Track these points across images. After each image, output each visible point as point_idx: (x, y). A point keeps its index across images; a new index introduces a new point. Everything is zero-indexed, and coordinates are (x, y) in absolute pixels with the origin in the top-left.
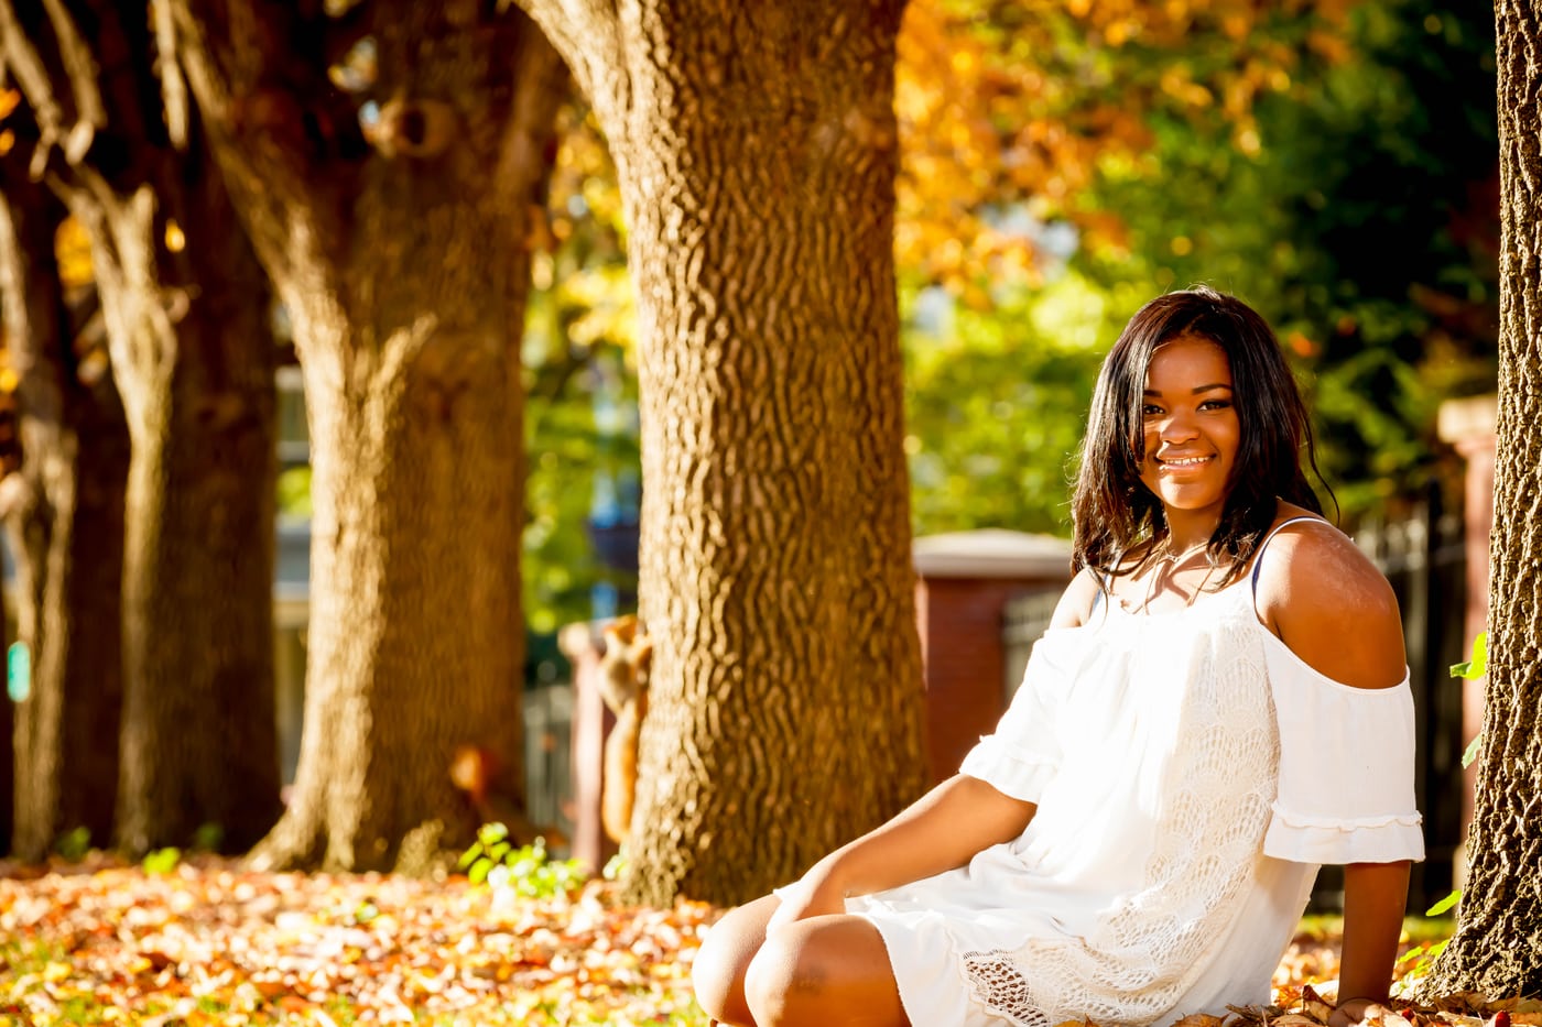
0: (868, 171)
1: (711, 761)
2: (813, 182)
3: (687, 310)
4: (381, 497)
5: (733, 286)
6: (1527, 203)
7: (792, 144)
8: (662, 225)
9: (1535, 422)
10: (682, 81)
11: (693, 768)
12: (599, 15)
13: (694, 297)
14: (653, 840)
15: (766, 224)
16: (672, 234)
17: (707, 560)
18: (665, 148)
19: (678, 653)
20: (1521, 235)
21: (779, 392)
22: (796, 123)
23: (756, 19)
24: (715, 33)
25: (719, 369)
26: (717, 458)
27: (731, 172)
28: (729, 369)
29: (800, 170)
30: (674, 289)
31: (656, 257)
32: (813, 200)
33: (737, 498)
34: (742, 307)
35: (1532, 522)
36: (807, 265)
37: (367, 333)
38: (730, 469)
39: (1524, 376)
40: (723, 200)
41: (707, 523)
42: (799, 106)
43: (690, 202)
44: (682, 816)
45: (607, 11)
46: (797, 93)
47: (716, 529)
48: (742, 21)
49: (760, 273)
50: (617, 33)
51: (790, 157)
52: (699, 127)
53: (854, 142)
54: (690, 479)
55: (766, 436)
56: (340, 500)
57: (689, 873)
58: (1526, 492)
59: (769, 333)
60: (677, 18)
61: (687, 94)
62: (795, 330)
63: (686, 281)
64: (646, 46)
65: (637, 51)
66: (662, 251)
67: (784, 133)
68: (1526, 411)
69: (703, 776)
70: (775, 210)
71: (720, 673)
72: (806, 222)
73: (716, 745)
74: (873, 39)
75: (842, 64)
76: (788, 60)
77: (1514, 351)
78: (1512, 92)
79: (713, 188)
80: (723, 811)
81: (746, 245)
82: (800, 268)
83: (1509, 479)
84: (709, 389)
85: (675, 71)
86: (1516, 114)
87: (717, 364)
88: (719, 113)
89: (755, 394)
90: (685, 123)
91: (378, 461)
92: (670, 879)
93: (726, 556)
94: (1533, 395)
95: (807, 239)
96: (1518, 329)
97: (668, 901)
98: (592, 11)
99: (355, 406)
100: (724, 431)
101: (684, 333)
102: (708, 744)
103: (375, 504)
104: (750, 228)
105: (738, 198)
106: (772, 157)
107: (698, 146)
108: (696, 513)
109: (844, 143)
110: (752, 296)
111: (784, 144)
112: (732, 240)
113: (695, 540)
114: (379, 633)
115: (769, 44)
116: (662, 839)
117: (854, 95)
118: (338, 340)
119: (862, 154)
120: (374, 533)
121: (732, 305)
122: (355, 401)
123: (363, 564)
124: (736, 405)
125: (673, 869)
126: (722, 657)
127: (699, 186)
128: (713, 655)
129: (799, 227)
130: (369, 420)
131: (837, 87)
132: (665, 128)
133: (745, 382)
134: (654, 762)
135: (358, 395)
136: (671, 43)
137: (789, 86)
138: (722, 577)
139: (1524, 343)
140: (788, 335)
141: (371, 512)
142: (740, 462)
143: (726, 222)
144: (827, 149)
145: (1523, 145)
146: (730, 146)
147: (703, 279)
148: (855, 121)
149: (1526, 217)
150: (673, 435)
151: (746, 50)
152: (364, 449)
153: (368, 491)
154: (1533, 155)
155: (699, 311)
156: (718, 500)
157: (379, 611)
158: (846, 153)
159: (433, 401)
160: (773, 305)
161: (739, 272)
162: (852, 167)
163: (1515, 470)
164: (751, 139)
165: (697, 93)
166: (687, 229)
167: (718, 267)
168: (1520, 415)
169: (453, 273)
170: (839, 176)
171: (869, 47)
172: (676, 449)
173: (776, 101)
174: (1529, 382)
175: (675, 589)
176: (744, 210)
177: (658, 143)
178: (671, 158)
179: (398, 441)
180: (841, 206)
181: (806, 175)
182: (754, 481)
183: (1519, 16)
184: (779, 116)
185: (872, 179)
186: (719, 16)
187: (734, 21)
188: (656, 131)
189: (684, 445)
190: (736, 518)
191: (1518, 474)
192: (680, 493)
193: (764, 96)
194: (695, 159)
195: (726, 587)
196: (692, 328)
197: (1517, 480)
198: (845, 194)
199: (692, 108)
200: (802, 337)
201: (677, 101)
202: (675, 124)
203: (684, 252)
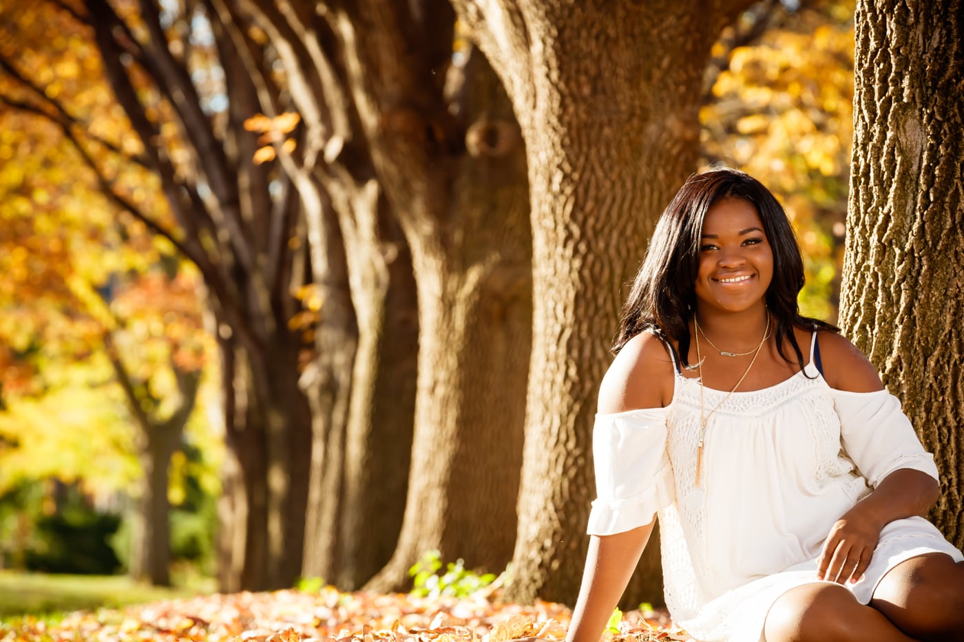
0: (679, 154)
1: (562, 515)
2: (644, 159)
3: (562, 234)
4: (460, 365)
5: (591, 221)
6: (865, 131)
7: (633, 135)
8: (550, 181)
9: (862, 269)
10: (566, 92)
11: (550, 519)
12: (519, 48)
13: (567, 227)
14: (525, 563)
15: (613, 184)
16: (556, 187)
17: (566, 389)
18: (554, 133)
19: (546, 446)
20: (861, 150)
21: (616, 287)
22: (635, 122)
23: (614, 55)
24: (588, 63)
25: (580, 272)
26: (576, 328)
27: (593, 151)
28: (586, 273)
29: (637, 150)
30: (555, 221)
31: (546, 201)
32: (644, 170)
33: (587, 353)
34: (596, 234)
35: (857, 333)
36: (638, 209)
37: (456, 263)
38: (584, 334)
39: (857, 241)
40: (588, 167)
41: (568, 368)
42: (638, 112)
43: (567, 167)
44: (543, 549)
45: (524, 47)
46: (637, 103)
47: (573, 371)
48: (605, 56)
49: (608, 214)
50: (529, 61)
51: (630, 143)
52: (575, 122)
53: (671, 135)
54: (559, 340)
55: (607, 315)
56: (436, 366)
57: (545, 585)
58: (854, 314)
59: (612, 251)
60: (565, 52)
61: (568, 101)
62: (628, 251)
63: (563, 216)
64: (545, 69)
65: (540, 71)
66: (550, 197)
67: (628, 128)
68: (857, 263)
69: (556, 524)
70: (620, 176)
71: (570, 461)
72: (639, 183)
73: (566, 506)
74: (686, 72)
75: (666, 87)
76: (633, 82)
77: (853, 225)
78: (861, 59)
79: (582, 160)
80: (567, 547)
81: (600, 195)
82: (634, 212)
83: (846, 306)
84: (573, 284)
85: (562, 85)
86: (862, 73)
87: (579, 269)
88: (588, 113)
89: (601, 288)
90: (566, 118)
91: (460, 343)
92: (533, 589)
93: (578, 388)
94: (862, 252)
95: (639, 194)
96: (856, 211)
97: (530, 600)
98: (515, 46)
99: (447, 308)
100: (581, 311)
101: (560, 249)
102: (560, 505)
103: (457, 369)
104: (603, 186)
105: (597, 166)
106: (620, 142)
107: (574, 133)
108: (562, 361)
109: (665, 135)
110: (603, 228)
111: (628, 134)
112: (592, 192)
113: (560, 378)
114: (455, 449)
115: (621, 71)
116: (531, 562)
117: (672, 106)
118: (439, 267)
119: (676, 142)
120: (455, 386)
121: (590, 233)
122: (448, 304)
123: (447, 405)
124: (589, 295)
125: (534, 581)
126: (572, 451)
127: (573, 158)
128: (566, 450)
129: (634, 186)
130: (455, 317)
131: (662, 100)
132: (554, 121)
133: (595, 281)
134: (529, 514)
135: (449, 301)
136: (560, 68)
137: (632, 98)
138: (575, 401)
139: (858, 219)
140: (624, 253)
141: (455, 374)
142: (590, 331)
143: (589, 182)
144: (654, 138)
145: (865, 93)
146: (593, 134)
147: (573, 216)
148: (673, 123)
149: (864, 139)
150: (551, 312)
151: (607, 75)
152: (451, 335)
153: (452, 361)
154: (871, 100)
155: (569, 236)
156: (575, 353)
157: (455, 436)
158: (667, 141)
159: (496, 307)
160: (615, 234)
161: (595, 212)
162: (669, 151)
163: (849, 300)
164: (607, 131)
165: (575, 100)
166: (565, 184)
167: (582, 209)
168: (854, 265)
169: (511, 229)
170: (660, 156)
171: (683, 76)
172: (552, 321)
173: (623, 107)
174: (860, 244)
175: (547, 408)
176: (600, 173)
177: (550, 130)
178: (557, 139)
179: (472, 330)
180: (661, 175)
181: (640, 154)
182: (598, 343)
183: (867, 11)
184: (625, 117)
185: (682, 159)
186: (591, 53)
187: (600, 56)
188: (549, 122)
189: (556, 318)
190: (586, 365)
191: (851, 303)
192: (553, 348)
193: (616, 103)
194: (572, 141)
195: (577, 408)
196: (565, 246)
197: (850, 306)
198: (664, 168)
199: (571, 109)
200: (632, 255)
201: (563, 105)
202: (560, 119)
203: (562, 199)
